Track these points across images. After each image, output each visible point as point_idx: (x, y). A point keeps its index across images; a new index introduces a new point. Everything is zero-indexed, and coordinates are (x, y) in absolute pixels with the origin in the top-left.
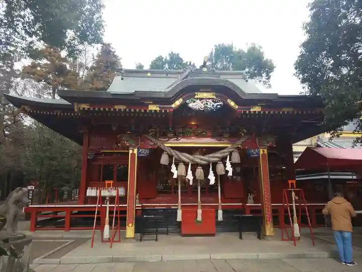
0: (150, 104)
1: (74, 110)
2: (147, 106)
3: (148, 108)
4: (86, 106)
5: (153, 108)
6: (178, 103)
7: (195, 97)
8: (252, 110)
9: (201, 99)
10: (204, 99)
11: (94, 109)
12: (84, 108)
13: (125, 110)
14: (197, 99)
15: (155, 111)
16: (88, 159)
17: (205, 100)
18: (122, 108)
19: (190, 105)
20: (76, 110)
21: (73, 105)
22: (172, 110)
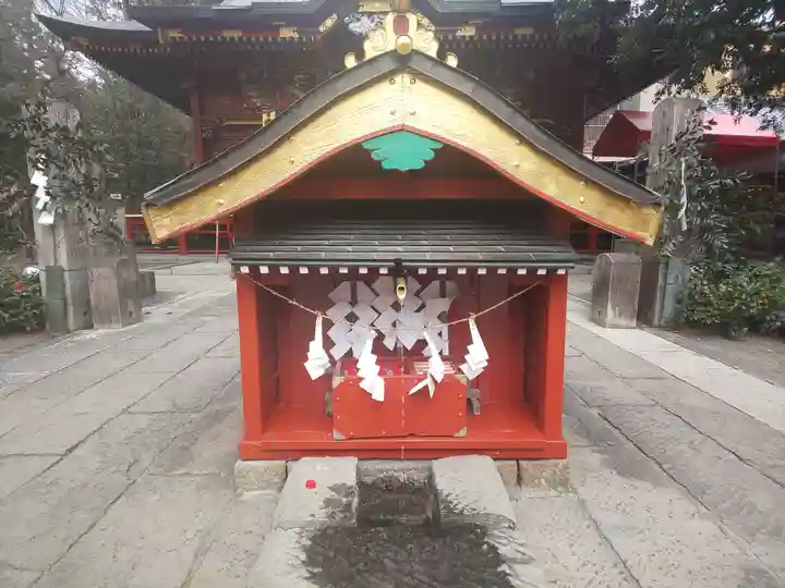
0: (282, 26)
1: (158, 41)
2: (277, 29)
3: (279, 34)
4: (175, 34)
5: (287, 33)
6: (329, 23)
7: (360, 10)
8: (459, 33)
9: (370, 14)
10: (375, 13)
11: (190, 38)
12: (174, 38)
13: (241, 39)
14: (363, 14)
15: (292, 38)
16: (204, 139)
17: (376, 16)
18: (236, 34)
19: (351, 26)
20: (161, 42)
21: (155, 32)
22: (319, 37)
